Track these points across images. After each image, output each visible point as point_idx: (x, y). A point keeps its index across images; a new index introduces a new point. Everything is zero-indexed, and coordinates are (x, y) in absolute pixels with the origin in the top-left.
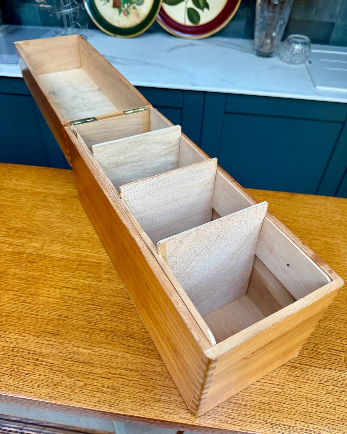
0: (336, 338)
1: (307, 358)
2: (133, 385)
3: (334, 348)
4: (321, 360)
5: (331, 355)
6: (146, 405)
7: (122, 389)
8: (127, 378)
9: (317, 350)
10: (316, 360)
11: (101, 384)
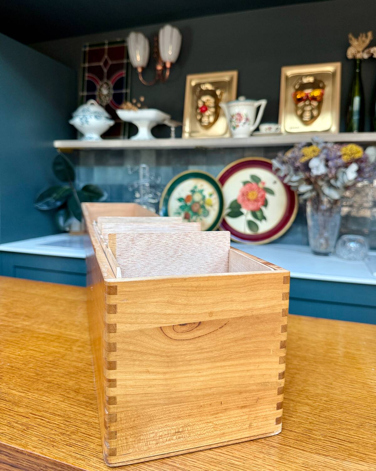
0: (340, 428)
1: (291, 440)
2: (50, 427)
3: (335, 437)
4: (312, 445)
5: (329, 443)
6: (53, 446)
7: (35, 428)
8: (48, 420)
9: (309, 434)
10: (304, 444)
11: (14, 420)
